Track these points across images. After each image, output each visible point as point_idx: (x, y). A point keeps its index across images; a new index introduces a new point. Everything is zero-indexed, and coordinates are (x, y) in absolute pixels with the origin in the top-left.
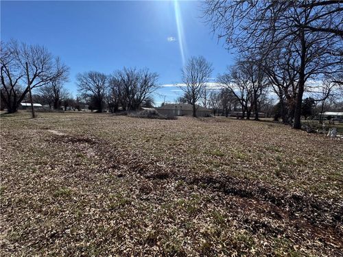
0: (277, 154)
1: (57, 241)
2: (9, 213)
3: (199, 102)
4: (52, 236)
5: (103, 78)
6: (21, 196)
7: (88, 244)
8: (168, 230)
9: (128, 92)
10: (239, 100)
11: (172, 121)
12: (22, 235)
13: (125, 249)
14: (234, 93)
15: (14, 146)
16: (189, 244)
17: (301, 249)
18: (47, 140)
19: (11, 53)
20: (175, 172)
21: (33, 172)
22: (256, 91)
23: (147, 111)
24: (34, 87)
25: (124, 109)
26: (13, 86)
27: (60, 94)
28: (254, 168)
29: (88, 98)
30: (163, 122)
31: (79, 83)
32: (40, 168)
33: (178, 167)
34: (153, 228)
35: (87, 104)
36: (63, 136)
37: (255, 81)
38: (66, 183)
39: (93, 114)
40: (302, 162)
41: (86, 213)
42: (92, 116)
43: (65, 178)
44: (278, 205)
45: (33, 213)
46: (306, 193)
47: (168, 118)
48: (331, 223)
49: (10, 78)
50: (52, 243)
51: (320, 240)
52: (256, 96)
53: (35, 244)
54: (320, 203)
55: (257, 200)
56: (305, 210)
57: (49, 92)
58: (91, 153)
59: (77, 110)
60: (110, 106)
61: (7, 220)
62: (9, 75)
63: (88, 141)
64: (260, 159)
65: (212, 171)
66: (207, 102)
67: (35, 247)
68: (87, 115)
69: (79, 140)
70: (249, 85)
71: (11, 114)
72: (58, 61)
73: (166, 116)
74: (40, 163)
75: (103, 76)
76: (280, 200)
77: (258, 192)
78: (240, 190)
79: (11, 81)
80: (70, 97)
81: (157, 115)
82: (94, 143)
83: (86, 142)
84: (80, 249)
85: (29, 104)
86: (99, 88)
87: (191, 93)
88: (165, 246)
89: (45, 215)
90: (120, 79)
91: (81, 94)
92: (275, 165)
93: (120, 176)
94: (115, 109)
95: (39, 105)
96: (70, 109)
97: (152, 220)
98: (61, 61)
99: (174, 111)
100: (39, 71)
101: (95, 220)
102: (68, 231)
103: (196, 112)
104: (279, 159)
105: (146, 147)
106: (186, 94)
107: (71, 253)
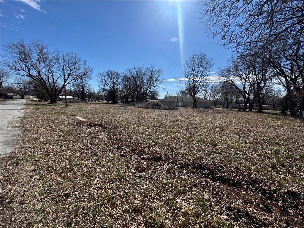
0: (276, 147)
1: (68, 199)
2: (41, 175)
3: (200, 95)
4: (66, 195)
5: (117, 75)
6: (50, 163)
7: (89, 205)
8: (153, 205)
9: (136, 86)
10: (241, 92)
11: (173, 111)
12: (47, 191)
13: (116, 214)
14: (235, 85)
15: (51, 127)
16: (169, 219)
18: (73, 124)
19: (55, 59)
20: (168, 157)
21: (60, 147)
22: (259, 84)
23: (151, 102)
24: (68, 84)
25: (133, 101)
26: (54, 83)
27: (86, 89)
28: (247, 159)
29: (106, 92)
30: (164, 112)
31: (99, 80)
32: (65, 144)
33: (172, 152)
34: (141, 201)
35: (105, 96)
36: (84, 122)
37: (259, 74)
38: (81, 157)
39: (109, 105)
41: (92, 182)
42: (107, 106)
43: (81, 154)
44: (270, 198)
45: (56, 176)
47: (170, 109)
49: (53, 78)
50: (65, 200)
52: (260, 89)
53: (54, 198)
55: (246, 190)
57: (78, 88)
58: (103, 135)
59: (97, 101)
60: (122, 98)
61: (40, 179)
62: (52, 76)
63: (101, 126)
64: (256, 151)
65: (203, 158)
66: (207, 94)
67: (54, 201)
68: (104, 105)
69: (95, 125)
70: (252, 77)
71: (52, 104)
72: (85, 63)
73: (168, 107)
74: (66, 141)
75: (118, 73)
76: (272, 194)
77: (248, 183)
78: (229, 179)
79: (54, 79)
80: (92, 91)
81: (160, 106)
82: (106, 128)
84: (83, 208)
85: (64, 97)
86: (114, 83)
87: (192, 86)
88: (148, 217)
89: (63, 179)
90: (130, 76)
91: (100, 88)
92: (271, 158)
93: (122, 156)
94: (126, 101)
95: (71, 97)
96: (92, 101)
97: (141, 195)
98: (87, 64)
99: (176, 103)
100: (72, 71)
101: (97, 187)
102: (77, 193)
103: (196, 104)
104: (277, 152)
105: (146, 133)
106: (187, 87)
107: (76, 209)
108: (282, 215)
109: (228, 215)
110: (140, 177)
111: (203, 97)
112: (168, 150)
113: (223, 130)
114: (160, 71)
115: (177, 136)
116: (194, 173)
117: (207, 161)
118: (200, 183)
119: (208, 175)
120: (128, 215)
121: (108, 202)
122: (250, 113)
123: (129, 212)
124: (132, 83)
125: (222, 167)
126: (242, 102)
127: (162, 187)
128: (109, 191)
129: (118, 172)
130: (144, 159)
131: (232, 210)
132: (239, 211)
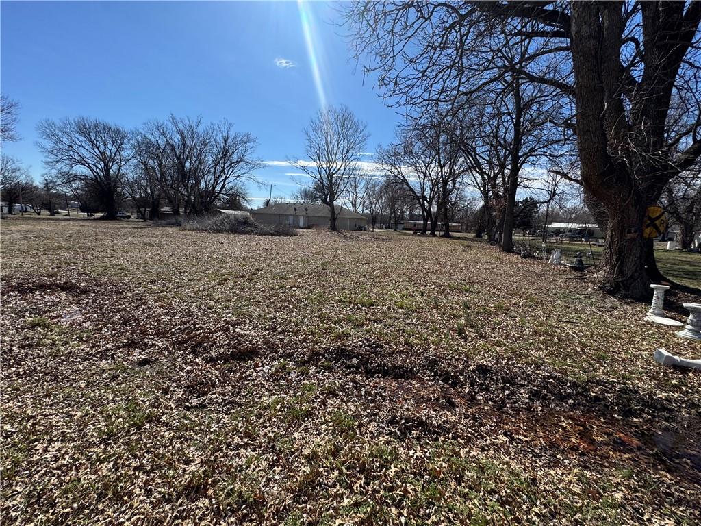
0: (466, 297)
3: (343, 201)
5: (118, 136)
8: (237, 462)
9: (183, 174)
10: (418, 198)
11: (284, 239)
13: (129, 519)
14: (408, 185)
16: (276, 480)
17: (473, 453)
20: (274, 344)
22: (445, 183)
23: (228, 216)
25: (176, 212)
28: (424, 325)
29: (77, 184)
30: (264, 241)
31: (49, 144)
33: (283, 332)
34: (203, 463)
35: (76, 197)
37: (445, 164)
39: (94, 224)
40: (502, 308)
41: (36, 458)
42: (88, 227)
44: (454, 385)
46: (498, 358)
47: (277, 233)
48: (526, 403)
51: (505, 434)
52: (447, 193)
54: (516, 374)
55: (421, 381)
56: (492, 388)
58: (73, 314)
59: (45, 213)
60: (139, 205)
63: (67, 287)
64: (437, 307)
65: (348, 335)
66: (358, 200)
68: (74, 224)
69: (42, 287)
70: (434, 170)
73: (272, 228)
75: (117, 132)
76: (457, 377)
77: (424, 366)
78: (395, 367)
80: (22, 180)
81: (252, 225)
82: (84, 292)
83: (63, 289)
86: (106, 159)
87: (326, 182)
88: (223, 495)
90: (162, 141)
91: (54, 172)
92: (458, 317)
93: (143, 363)
94: (151, 212)
96: (24, 211)
97: (203, 448)
99: (291, 219)
103: (335, 221)
104: (467, 306)
105: (217, 295)
106: (315, 183)
108: (469, 406)
109: (390, 433)
110: (202, 406)
111: (350, 207)
112: (274, 329)
113: (386, 274)
114: (247, 140)
115: (293, 296)
116: (329, 369)
117: (355, 340)
118: (342, 387)
119: (358, 367)
120: (167, 507)
121: (101, 496)
122: (431, 239)
123: (168, 501)
124: (168, 162)
125: (382, 347)
126: (419, 217)
127: (260, 416)
128: (104, 466)
129: (133, 408)
130: (212, 361)
131: (398, 423)
132: (407, 420)
